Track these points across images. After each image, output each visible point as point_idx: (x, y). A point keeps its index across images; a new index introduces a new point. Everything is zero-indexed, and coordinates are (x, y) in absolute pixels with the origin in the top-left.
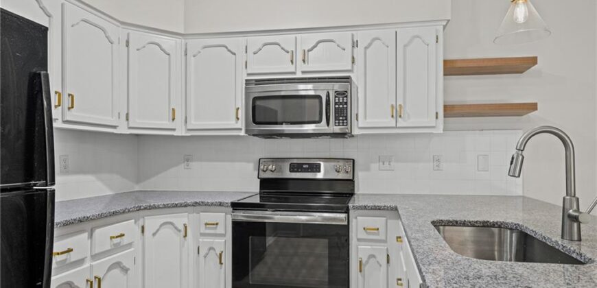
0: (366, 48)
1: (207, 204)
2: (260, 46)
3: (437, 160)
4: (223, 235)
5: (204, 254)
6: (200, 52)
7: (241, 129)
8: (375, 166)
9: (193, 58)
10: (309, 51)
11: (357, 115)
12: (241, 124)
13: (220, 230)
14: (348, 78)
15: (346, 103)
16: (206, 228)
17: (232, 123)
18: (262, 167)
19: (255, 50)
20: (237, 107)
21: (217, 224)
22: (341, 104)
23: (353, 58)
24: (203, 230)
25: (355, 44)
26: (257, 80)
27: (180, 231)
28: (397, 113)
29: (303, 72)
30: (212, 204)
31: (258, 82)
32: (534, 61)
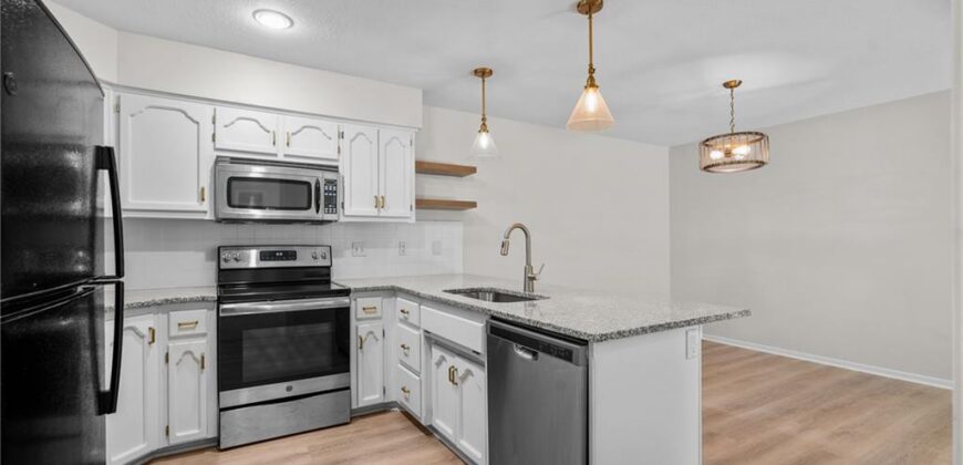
0: (352, 140)
1: (184, 301)
2: (233, 119)
3: (402, 246)
4: (204, 335)
5: (177, 360)
6: (141, 112)
7: (205, 212)
8: (348, 253)
9: (130, 118)
10: (293, 134)
11: (343, 204)
12: (206, 206)
13: (200, 329)
14: (337, 167)
15: (335, 192)
16: (180, 330)
17: (193, 204)
18: (223, 257)
19: (227, 122)
20: (201, 186)
21: (197, 323)
22: (330, 192)
23: (339, 148)
24: (174, 332)
25: (341, 135)
26: (232, 158)
27: (143, 337)
28: (380, 203)
29: (286, 156)
30: (192, 301)
31: (234, 160)
32: (473, 170)
